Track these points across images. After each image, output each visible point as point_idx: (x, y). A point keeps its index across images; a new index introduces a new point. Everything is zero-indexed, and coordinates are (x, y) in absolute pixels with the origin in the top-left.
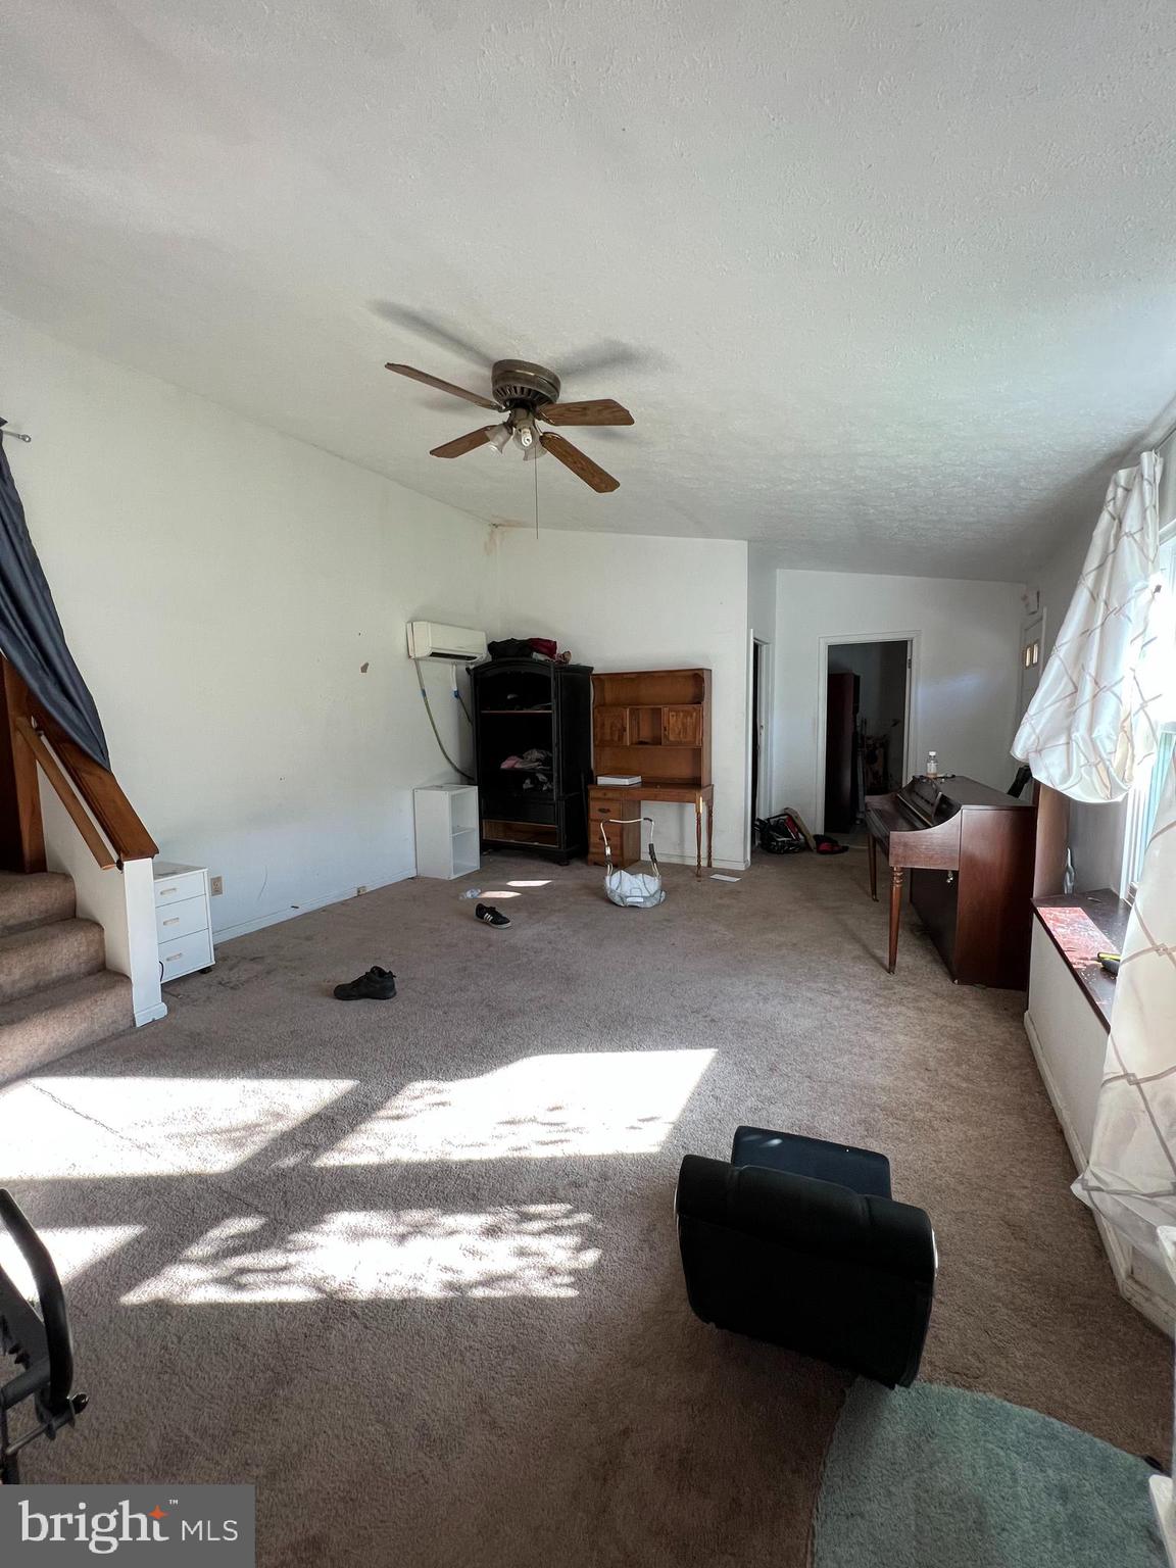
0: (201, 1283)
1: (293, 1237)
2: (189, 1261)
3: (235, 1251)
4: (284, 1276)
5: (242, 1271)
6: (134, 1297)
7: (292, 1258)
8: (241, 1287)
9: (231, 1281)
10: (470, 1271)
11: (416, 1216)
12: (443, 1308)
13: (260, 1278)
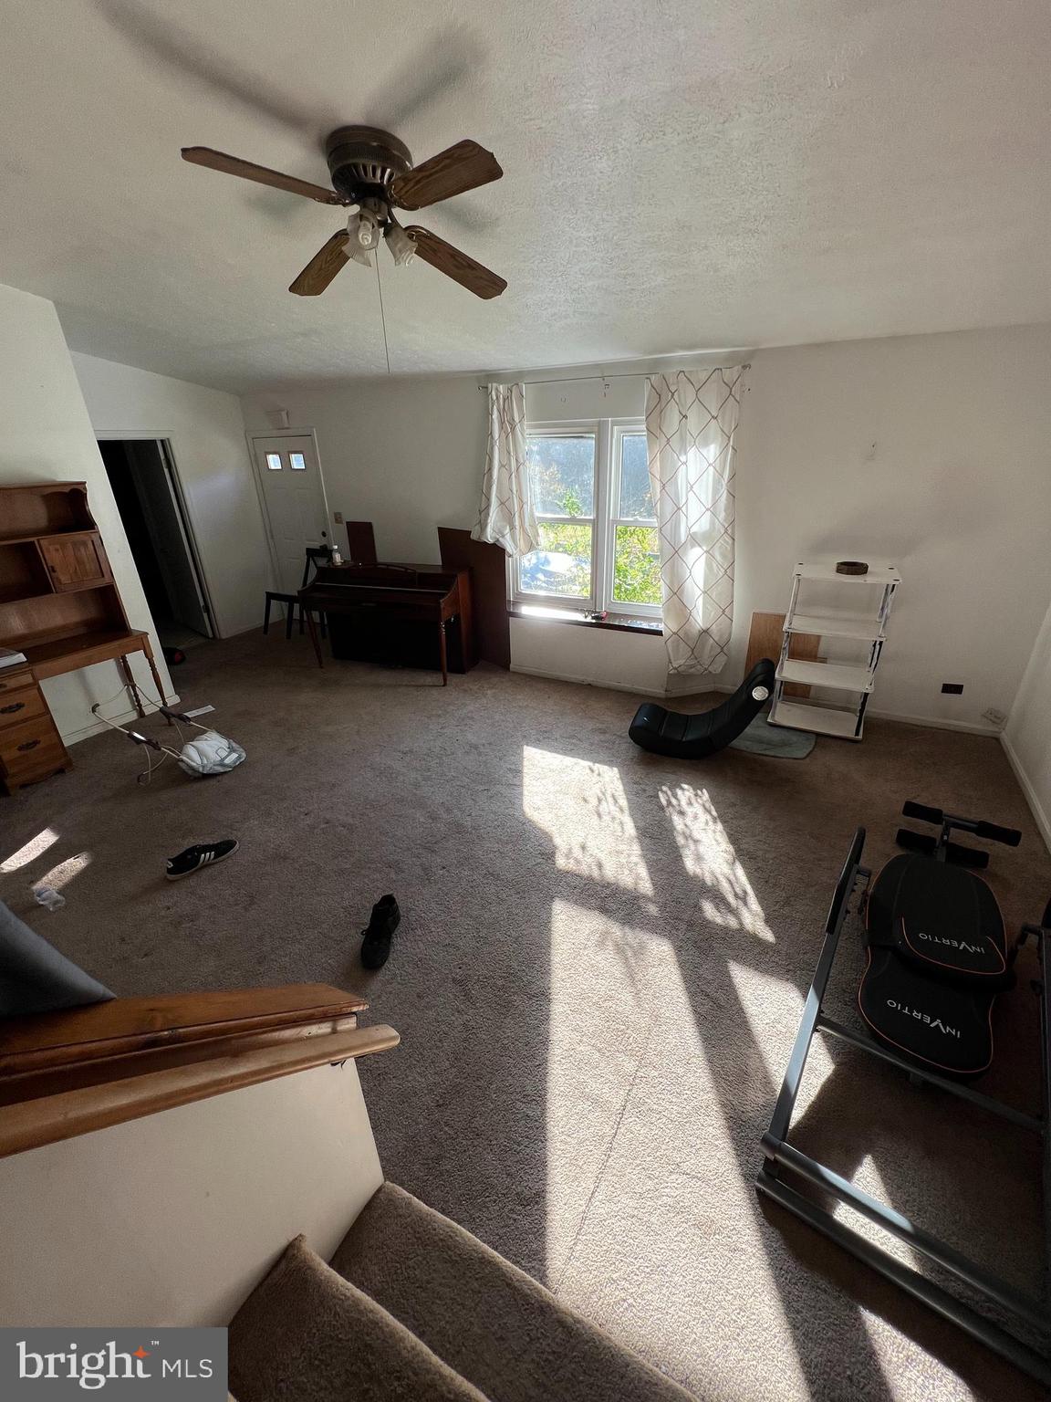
0: (750, 910)
1: (709, 883)
2: (741, 924)
3: (728, 905)
4: (732, 877)
5: (736, 895)
6: (768, 936)
7: (721, 878)
8: (745, 892)
9: (743, 898)
10: (703, 817)
11: (680, 840)
12: (724, 822)
13: (736, 885)
